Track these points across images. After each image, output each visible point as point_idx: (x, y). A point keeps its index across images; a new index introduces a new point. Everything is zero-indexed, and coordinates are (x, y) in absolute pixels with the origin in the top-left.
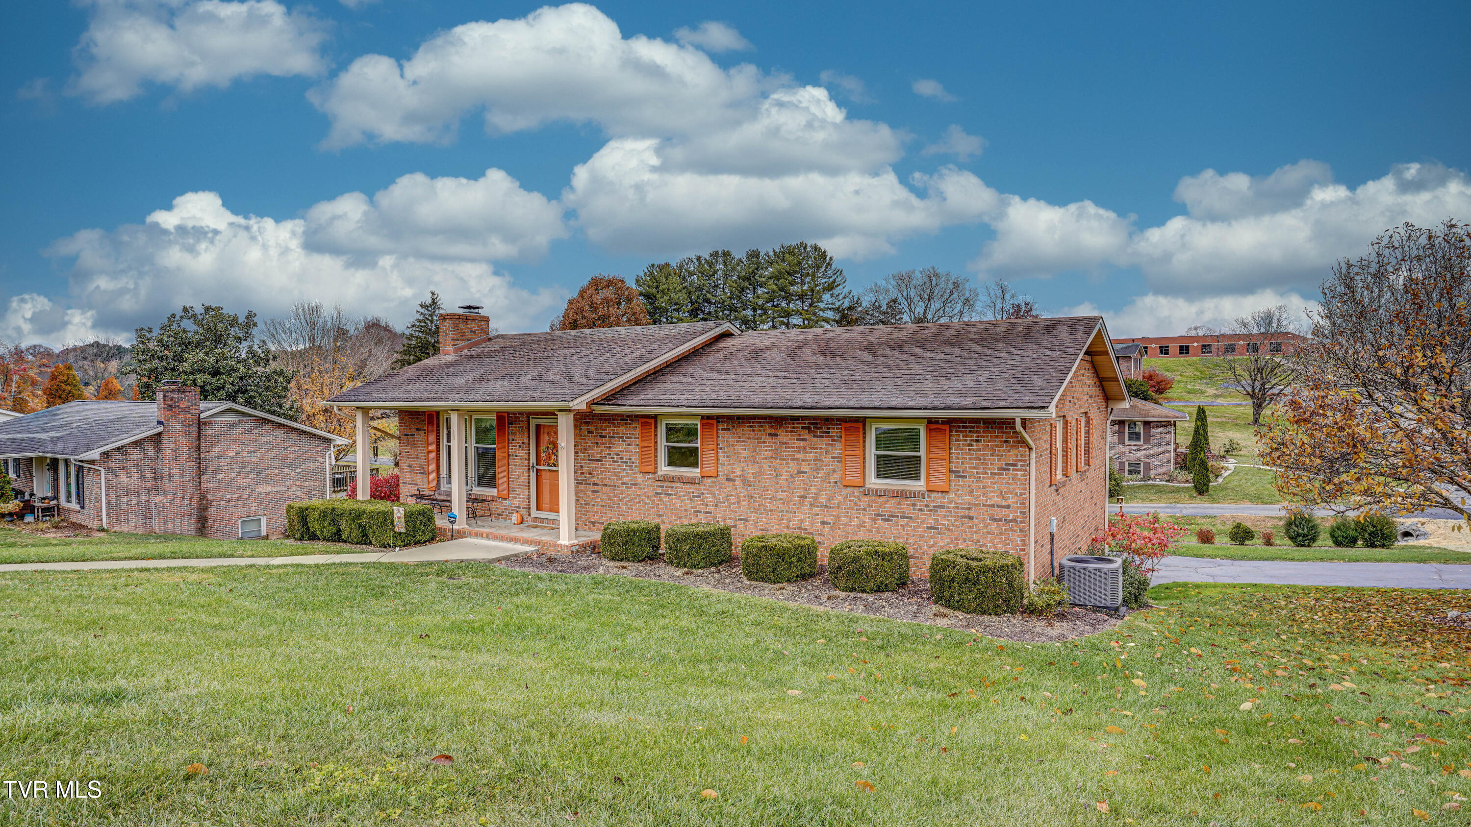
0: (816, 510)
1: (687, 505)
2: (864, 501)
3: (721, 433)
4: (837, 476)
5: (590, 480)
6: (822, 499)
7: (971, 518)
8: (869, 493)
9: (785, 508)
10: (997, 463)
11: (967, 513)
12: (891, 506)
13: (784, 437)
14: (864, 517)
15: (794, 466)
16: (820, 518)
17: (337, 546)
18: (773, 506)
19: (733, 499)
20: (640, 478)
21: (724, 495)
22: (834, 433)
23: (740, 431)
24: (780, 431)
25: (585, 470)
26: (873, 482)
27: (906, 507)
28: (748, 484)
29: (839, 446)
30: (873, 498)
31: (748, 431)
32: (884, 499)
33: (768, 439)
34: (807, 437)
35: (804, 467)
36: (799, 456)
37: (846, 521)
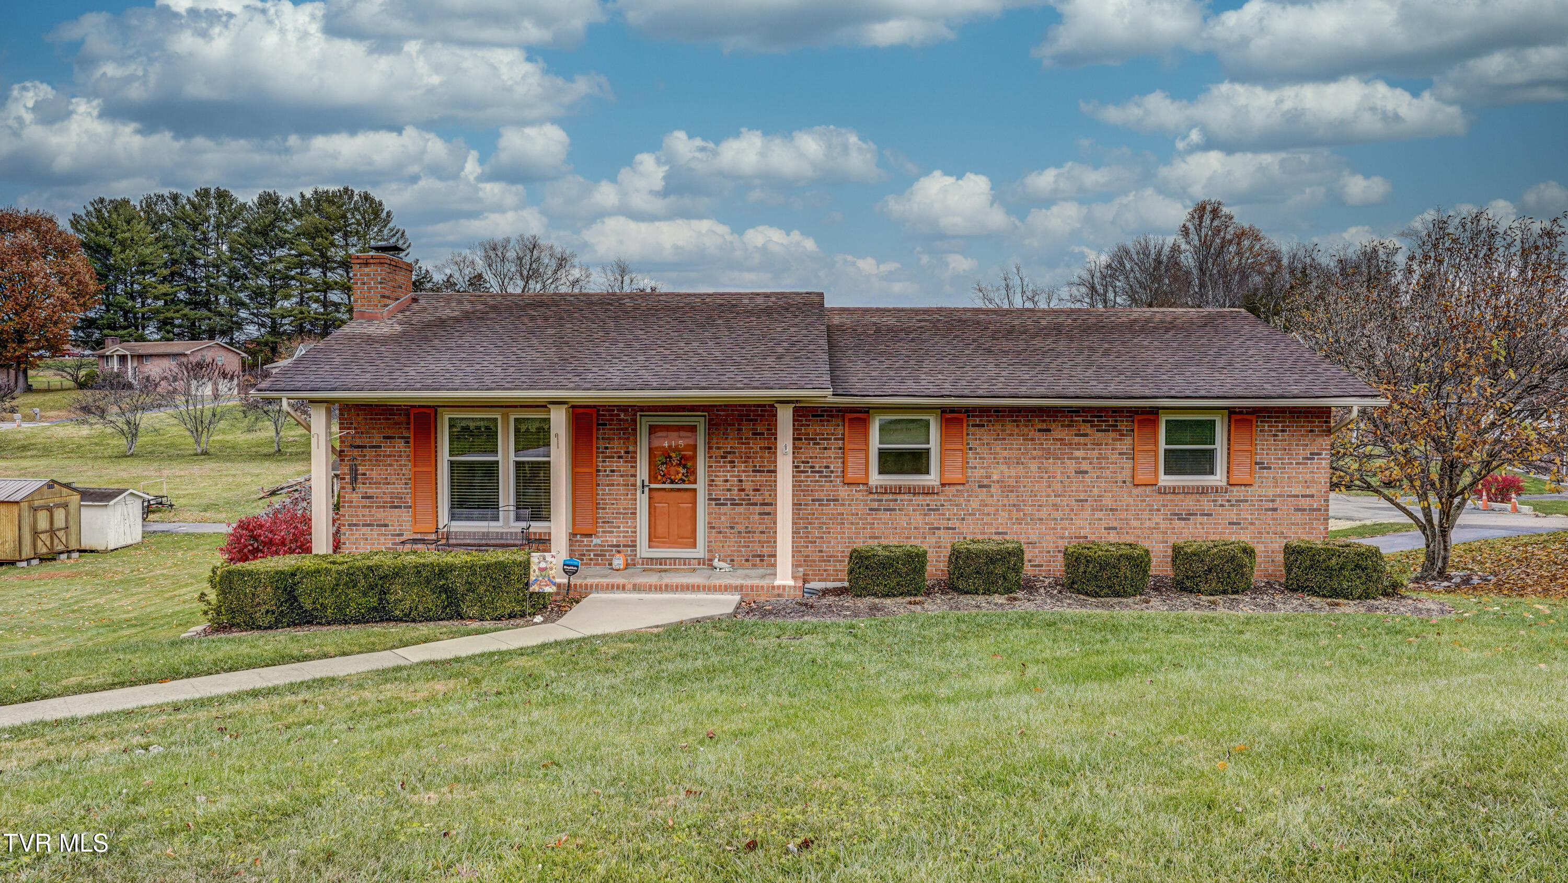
0: (1099, 514)
1: (918, 520)
2: (1158, 501)
3: (971, 430)
4: (1126, 474)
5: (758, 498)
6: (1107, 500)
7: (1275, 510)
8: (1162, 491)
9: (1058, 515)
10: (1303, 452)
11: (1271, 505)
12: (1189, 503)
13: (1057, 433)
14: (1158, 518)
15: (1071, 466)
16: (1104, 524)
18: (1043, 514)
19: (986, 510)
20: (843, 492)
21: (975, 504)
22: (1123, 426)
23: (998, 427)
24: (1053, 426)
25: (747, 485)
26: (1165, 480)
27: (1206, 504)
28: (1007, 489)
29: (1128, 440)
30: (1169, 497)
31: (1009, 427)
32: (1181, 497)
33: (1038, 435)
34: (1089, 431)
35: (1085, 466)
36: (1077, 453)
37: (1136, 523)
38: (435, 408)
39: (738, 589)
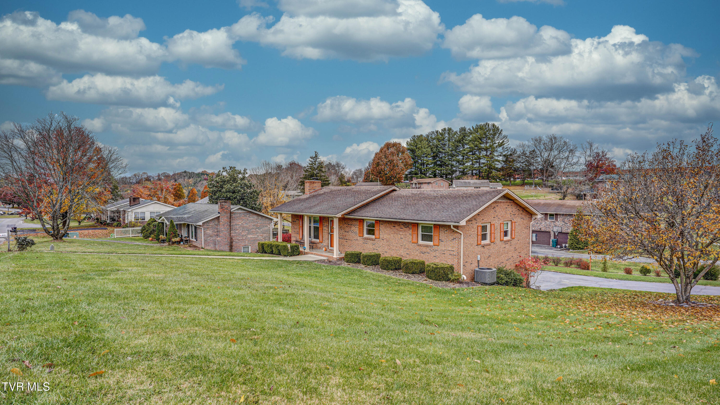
0: (405, 250)
1: (371, 247)
2: (418, 248)
3: (380, 225)
4: (410, 240)
5: (345, 238)
6: (407, 246)
7: (444, 254)
8: (419, 245)
9: (397, 249)
10: (451, 238)
11: (443, 252)
12: (424, 249)
13: (397, 227)
14: (417, 253)
15: (399, 236)
16: (406, 252)
17: (272, 255)
18: (394, 248)
19: (383, 246)
20: (359, 238)
21: (381, 244)
22: (410, 226)
23: (385, 225)
24: (396, 225)
26: (421, 242)
27: (428, 250)
28: (387, 241)
29: (411, 230)
30: (420, 247)
31: (388, 225)
32: (422, 247)
33: (393, 228)
34: (403, 227)
35: (402, 237)
36: (401, 233)
37: (413, 253)
38: (303, 216)
39: (328, 257)
